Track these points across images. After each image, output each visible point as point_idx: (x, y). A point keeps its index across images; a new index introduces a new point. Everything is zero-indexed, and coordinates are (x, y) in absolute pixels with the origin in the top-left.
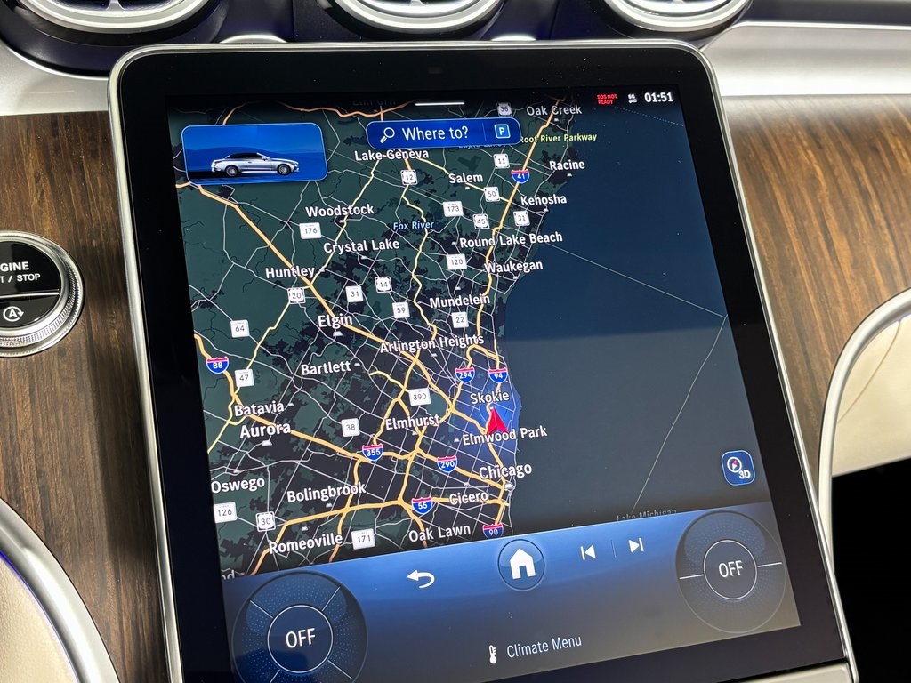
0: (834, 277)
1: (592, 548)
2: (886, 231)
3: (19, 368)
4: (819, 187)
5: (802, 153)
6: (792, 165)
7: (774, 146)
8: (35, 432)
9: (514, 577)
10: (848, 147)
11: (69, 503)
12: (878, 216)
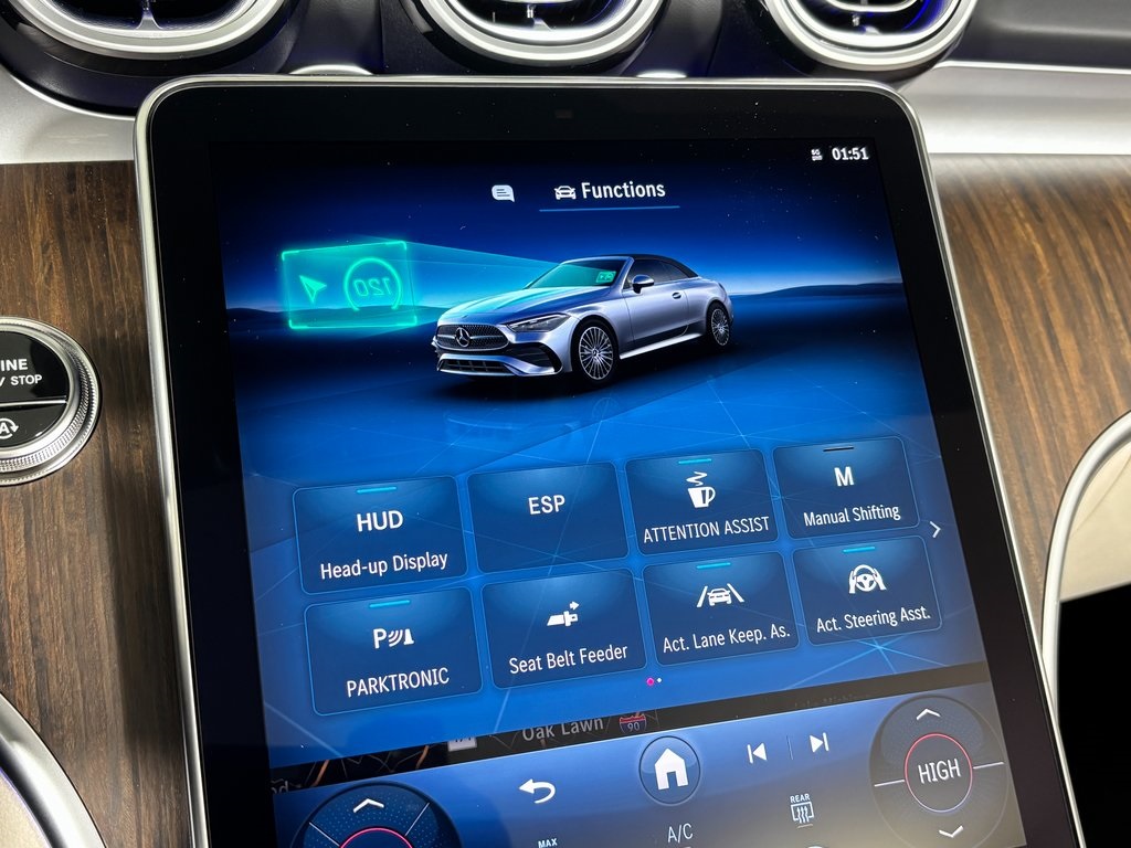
0: (1060, 384)
1: (762, 746)
2: (1122, 327)
3: (11, 500)
4: (1040, 270)
5: (1019, 228)
6: (1005, 241)
7: (984, 217)
8: (31, 586)
9: (660, 788)
10: (1074, 221)
11: (73, 681)
12: (1113, 309)
